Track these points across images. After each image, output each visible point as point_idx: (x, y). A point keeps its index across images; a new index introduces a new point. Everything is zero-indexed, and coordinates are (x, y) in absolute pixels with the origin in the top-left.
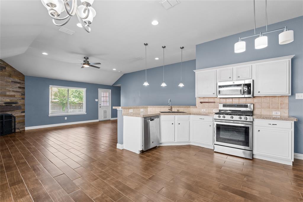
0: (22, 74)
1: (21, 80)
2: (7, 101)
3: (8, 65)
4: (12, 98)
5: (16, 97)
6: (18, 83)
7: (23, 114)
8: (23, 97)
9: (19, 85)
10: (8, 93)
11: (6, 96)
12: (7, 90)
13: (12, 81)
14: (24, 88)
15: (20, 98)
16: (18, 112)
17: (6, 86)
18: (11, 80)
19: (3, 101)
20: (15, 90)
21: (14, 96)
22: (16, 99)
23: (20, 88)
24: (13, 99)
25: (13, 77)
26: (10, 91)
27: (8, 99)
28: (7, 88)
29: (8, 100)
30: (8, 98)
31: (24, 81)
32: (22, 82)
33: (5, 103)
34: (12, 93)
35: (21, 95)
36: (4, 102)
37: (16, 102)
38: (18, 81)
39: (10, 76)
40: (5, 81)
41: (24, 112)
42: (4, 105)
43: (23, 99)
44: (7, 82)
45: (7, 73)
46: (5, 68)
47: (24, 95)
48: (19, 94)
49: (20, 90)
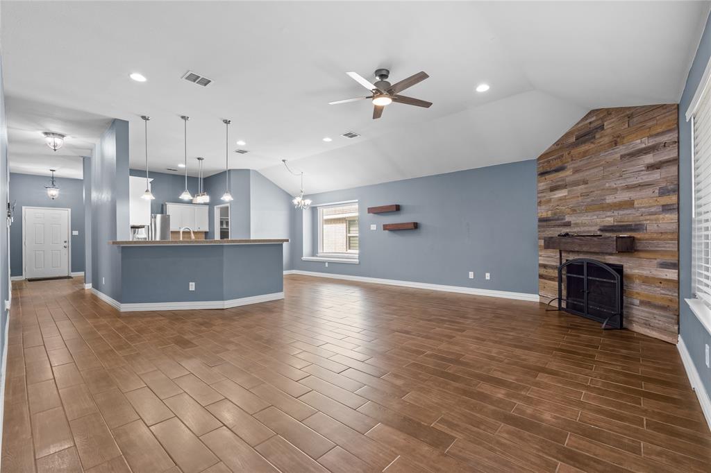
1: (658, 135)
2: (607, 224)
3: (609, 112)
4: (621, 212)
5: (636, 205)
6: (646, 154)
7: (671, 274)
8: (669, 200)
9: (649, 159)
10: (610, 199)
12: (610, 189)
13: (622, 157)
14: (676, 161)
15: (653, 210)
16: (644, 262)
17: (603, 178)
18: (618, 156)
19: (596, 225)
20: (633, 181)
21: (630, 204)
22: (638, 214)
23: (652, 167)
24: (627, 216)
25: (625, 141)
26: (616, 189)
27: (609, 217)
28: (607, 185)
29: (609, 219)
30: (609, 214)
33: (600, 230)
34: (624, 196)
35: (661, 195)
36: (598, 228)
37: (636, 225)
38: (643, 146)
39: (615, 142)
40: (601, 166)
41: (676, 266)
42: (599, 233)
43: (671, 208)
44: (610, 164)
45: (606, 140)
46: (602, 127)
47: (677, 190)
48: (648, 192)
49: (656, 175)
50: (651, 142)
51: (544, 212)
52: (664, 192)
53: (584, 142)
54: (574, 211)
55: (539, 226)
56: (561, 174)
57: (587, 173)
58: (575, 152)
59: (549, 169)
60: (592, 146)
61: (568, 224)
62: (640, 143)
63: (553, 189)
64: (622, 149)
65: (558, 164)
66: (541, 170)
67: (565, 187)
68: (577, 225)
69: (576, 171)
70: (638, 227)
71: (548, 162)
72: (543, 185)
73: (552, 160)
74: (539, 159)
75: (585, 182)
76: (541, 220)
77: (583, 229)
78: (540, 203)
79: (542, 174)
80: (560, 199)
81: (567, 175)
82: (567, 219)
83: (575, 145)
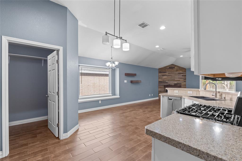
0: (184, 68)
3: (176, 66)
8: (185, 80)
9: (182, 75)
10: (176, 79)
11: (174, 80)
12: (176, 78)
14: (186, 76)
15: (183, 82)
17: (175, 76)
19: (173, 83)
20: (180, 77)
21: (179, 80)
22: (181, 82)
23: (182, 76)
24: (179, 82)
26: (177, 78)
28: (175, 77)
29: (176, 83)
31: (186, 72)
32: (185, 72)
35: (184, 80)
39: (177, 71)
43: (185, 82)
44: (175, 74)
45: (175, 70)
46: (175, 67)
47: (186, 79)
48: (182, 79)
49: (183, 77)
50: (182, 72)
51: (160, 80)
52: (184, 79)
53: (170, 69)
54: (168, 80)
55: (159, 83)
56: (165, 73)
57: (171, 74)
58: (169, 70)
59: (162, 72)
60: (173, 70)
61: (167, 83)
62: (181, 72)
63: (163, 76)
64: (178, 72)
65: (165, 71)
66: (160, 71)
67: (166, 76)
68: (169, 83)
69: (169, 73)
70: (180, 84)
71: (162, 70)
72: (160, 74)
73: (163, 70)
74: (159, 69)
75: (171, 76)
76: (159, 82)
77: (171, 84)
78: (159, 78)
79: (160, 72)
80: (165, 78)
81: (167, 74)
82: (167, 82)
83: (168, 69)
